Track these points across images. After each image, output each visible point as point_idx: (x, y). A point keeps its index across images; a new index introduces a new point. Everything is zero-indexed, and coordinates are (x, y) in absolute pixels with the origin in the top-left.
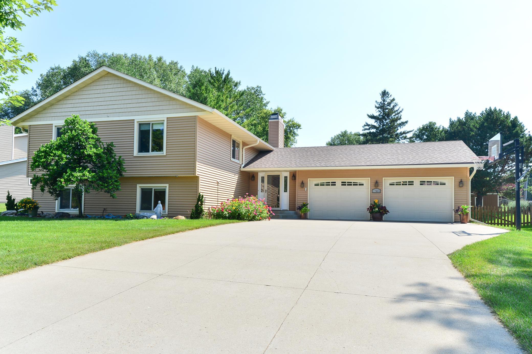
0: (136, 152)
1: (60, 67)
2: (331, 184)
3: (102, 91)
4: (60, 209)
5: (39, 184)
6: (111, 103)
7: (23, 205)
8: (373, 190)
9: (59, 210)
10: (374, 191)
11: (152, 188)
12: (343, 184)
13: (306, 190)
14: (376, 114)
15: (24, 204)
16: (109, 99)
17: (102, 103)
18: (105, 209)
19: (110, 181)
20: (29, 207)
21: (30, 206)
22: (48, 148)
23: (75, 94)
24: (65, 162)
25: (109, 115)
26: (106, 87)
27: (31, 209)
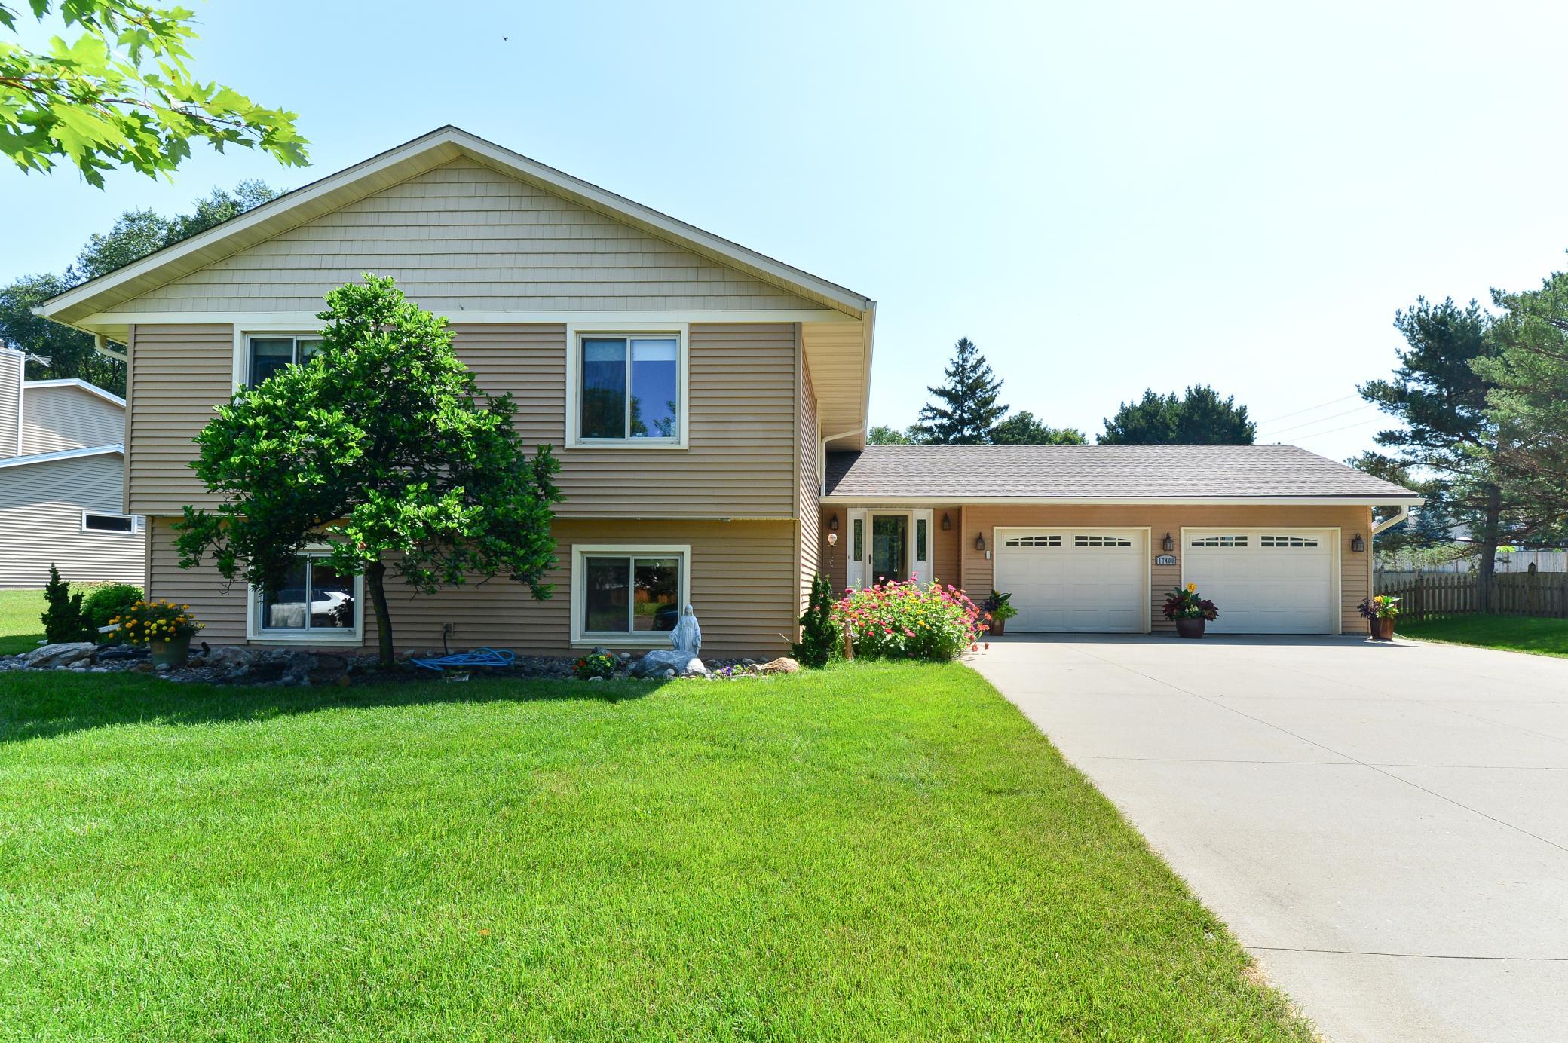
0: (572, 436)
1: (152, 215)
2: (1048, 541)
3: (434, 219)
4: (264, 627)
5: (212, 544)
6: (472, 261)
7: (129, 625)
8: (1157, 557)
9: (260, 633)
10: (1160, 560)
11: (629, 558)
12: (1081, 541)
13: (988, 557)
14: (949, 384)
15: (135, 621)
16: (466, 247)
17: (438, 261)
18: (447, 629)
19: (536, 537)
20: (154, 632)
21: (160, 626)
22: (281, 396)
23: (325, 222)
24: (356, 457)
25: (463, 302)
26: (452, 205)
27: (167, 639)
